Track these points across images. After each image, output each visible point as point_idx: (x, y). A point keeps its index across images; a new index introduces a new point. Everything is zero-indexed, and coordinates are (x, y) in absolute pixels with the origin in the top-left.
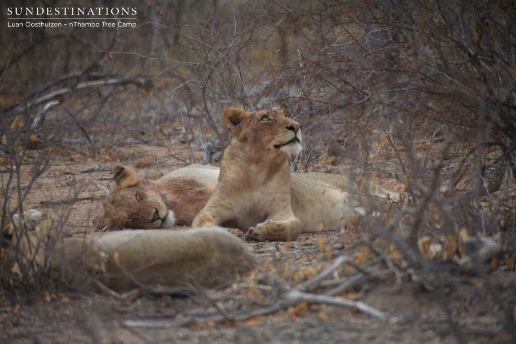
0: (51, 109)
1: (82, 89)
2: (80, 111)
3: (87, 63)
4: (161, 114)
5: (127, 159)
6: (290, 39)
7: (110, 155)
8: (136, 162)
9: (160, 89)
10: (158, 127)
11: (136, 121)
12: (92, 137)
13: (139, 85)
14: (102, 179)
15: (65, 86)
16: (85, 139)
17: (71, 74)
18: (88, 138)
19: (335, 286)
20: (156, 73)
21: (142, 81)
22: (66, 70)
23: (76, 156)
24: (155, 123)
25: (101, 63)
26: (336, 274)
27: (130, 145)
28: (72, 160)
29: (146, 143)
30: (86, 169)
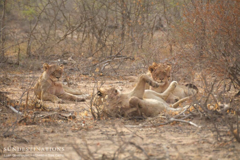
0: (106, 65)
1: (115, 60)
2: (114, 66)
3: (117, 53)
4: (137, 67)
5: (127, 79)
6: (173, 47)
7: (122, 78)
8: (130, 80)
9: (136, 60)
10: (136, 71)
11: (130, 69)
12: (117, 73)
13: (131, 59)
14: (120, 85)
15: (110, 59)
16: (115, 74)
17: (112, 56)
18: (116, 74)
19: (184, 117)
20: (136, 56)
21: (132, 58)
22: (111, 55)
23: (113, 79)
24: (135, 70)
25: (120, 53)
26: (184, 114)
27: (128, 76)
28: (112, 80)
29: (132, 75)
30: (115, 82)
